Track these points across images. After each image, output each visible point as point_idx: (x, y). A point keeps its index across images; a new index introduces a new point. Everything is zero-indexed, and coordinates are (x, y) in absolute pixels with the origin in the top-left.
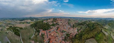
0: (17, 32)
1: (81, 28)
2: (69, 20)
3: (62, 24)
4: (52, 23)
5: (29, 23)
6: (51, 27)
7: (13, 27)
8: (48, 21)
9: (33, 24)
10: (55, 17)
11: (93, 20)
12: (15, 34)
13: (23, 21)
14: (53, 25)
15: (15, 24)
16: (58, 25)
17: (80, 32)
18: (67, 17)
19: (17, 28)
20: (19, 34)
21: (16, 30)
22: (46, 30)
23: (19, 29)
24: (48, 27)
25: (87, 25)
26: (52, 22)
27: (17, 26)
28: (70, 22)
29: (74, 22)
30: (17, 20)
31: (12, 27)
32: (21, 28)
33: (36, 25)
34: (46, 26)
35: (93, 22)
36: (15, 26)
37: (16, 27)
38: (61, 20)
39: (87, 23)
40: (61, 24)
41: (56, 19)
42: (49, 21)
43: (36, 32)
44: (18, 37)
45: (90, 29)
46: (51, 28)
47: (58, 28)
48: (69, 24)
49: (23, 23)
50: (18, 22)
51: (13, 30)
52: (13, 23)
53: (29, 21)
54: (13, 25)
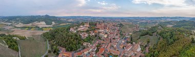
0: (14, 45)
1: (148, 42)
2: (121, 25)
3: (108, 36)
4: (87, 35)
5: (42, 29)
6: (85, 44)
7: (7, 34)
8: (79, 29)
9: (47, 33)
10: (94, 18)
11: (169, 23)
12: (9, 47)
13: (30, 25)
14: (89, 39)
15: (13, 30)
16: (100, 38)
17: (147, 50)
18: (116, 18)
19: (15, 38)
20: (18, 48)
21: (11, 42)
22: (71, 50)
23: (18, 39)
24: (79, 43)
25: (160, 35)
26: (87, 31)
27: (15, 33)
28: (123, 30)
29: (130, 29)
30: (17, 22)
31: (4, 35)
32: (23, 39)
33: (54, 36)
34: (74, 42)
35: (170, 26)
36: (11, 34)
37: (14, 36)
38: (105, 28)
39: (159, 31)
40: (106, 36)
41: (96, 25)
42: (82, 28)
43: (50, 52)
44: (15, 52)
45: (168, 41)
46: (84, 48)
47: (99, 47)
48: (122, 35)
49: (30, 28)
50: (20, 25)
51: (7, 42)
52: (8, 28)
53: (42, 24)
54: (8, 31)
